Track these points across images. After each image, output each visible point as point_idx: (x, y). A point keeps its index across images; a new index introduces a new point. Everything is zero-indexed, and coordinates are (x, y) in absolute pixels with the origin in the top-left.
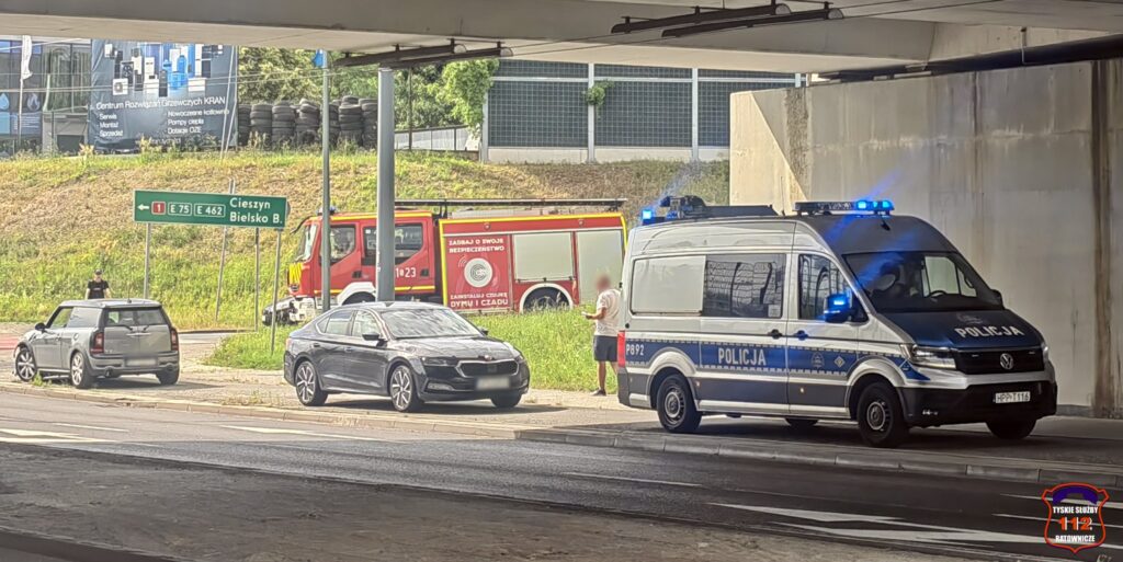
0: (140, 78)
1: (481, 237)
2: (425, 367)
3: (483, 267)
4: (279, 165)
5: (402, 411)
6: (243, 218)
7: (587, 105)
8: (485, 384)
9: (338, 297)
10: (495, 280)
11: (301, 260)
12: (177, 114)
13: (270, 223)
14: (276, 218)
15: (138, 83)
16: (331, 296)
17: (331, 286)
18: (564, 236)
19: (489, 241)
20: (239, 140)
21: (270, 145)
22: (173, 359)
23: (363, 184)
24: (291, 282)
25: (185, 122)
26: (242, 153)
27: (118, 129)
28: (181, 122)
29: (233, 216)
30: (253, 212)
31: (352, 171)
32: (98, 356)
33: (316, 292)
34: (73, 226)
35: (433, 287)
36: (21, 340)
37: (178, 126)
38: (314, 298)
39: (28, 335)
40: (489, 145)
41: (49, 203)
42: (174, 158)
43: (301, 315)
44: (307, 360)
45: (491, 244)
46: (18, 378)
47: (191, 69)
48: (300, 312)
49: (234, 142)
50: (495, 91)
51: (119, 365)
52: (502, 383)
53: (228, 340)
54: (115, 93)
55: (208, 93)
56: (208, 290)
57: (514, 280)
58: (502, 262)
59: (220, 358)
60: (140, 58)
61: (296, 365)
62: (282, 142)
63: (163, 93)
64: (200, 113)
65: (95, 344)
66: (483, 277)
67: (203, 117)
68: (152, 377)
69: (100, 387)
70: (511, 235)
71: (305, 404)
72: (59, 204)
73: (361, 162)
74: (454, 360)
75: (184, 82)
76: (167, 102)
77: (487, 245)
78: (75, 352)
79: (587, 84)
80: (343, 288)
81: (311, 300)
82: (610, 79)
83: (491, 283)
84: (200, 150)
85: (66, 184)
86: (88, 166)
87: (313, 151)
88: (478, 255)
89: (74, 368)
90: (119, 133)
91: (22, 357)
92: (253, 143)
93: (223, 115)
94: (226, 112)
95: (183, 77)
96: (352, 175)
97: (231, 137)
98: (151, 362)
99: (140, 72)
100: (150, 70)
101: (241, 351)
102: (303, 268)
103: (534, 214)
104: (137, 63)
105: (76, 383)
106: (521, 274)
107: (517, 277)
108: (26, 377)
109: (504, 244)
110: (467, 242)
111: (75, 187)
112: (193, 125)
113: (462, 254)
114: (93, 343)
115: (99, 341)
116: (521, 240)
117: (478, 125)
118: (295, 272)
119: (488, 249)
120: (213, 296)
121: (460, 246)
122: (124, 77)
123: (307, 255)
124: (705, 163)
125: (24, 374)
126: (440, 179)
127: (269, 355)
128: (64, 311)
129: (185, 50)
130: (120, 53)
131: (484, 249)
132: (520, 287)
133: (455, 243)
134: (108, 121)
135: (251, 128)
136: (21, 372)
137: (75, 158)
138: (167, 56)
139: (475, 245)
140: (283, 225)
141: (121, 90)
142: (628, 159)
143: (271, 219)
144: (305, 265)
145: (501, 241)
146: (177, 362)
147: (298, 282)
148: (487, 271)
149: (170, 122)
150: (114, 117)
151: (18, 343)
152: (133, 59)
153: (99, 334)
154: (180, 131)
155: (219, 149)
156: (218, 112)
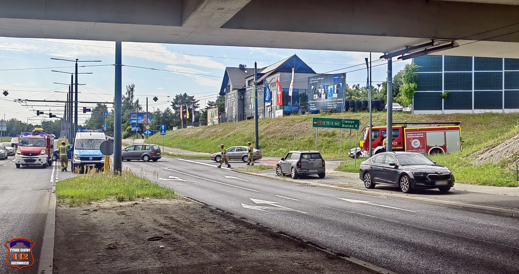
0: (321, 94)
1: (417, 133)
2: (414, 176)
3: (417, 142)
4: (357, 116)
5: (405, 193)
6: (346, 126)
7: (442, 98)
8: (439, 183)
9: (374, 150)
10: (421, 146)
11: (363, 140)
12: (330, 103)
13: (354, 128)
14: (356, 126)
15: (320, 96)
16: (372, 150)
17: (372, 148)
18: (442, 133)
19: (419, 134)
20: (346, 110)
21: (354, 111)
22: (323, 170)
23: (379, 120)
24: (360, 146)
25: (332, 105)
26: (346, 113)
27: (315, 107)
28: (331, 105)
29: (343, 125)
30: (349, 124)
31: (376, 117)
32: (299, 169)
33: (367, 149)
34: (303, 132)
35: (402, 148)
36: (278, 163)
37: (330, 107)
38: (367, 151)
39: (280, 162)
40: (414, 109)
41: (297, 126)
42: (329, 114)
43: (363, 156)
44: (368, 172)
45: (419, 135)
46: (277, 175)
47: (334, 92)
48: (363, 155)
49: (344, 110)
50: (416, 95)
51: (306, 172)
52: (444, 183)
53: (342, 163)
54: (314, 98)
55: (338, 97)
56: (338, 149)
57: (426, 146)
58: (423, 140)
59: (339, 169)
60: (320, 89)
61: (364, 173)
62: (357, 110)
63: (326, 98)
64: (336, 103)
65: (299, 165)
66: (417, 145)
67: (337, 104)
68: (317, 176)
69: (300, 179)
70: (426, 132)
71: (367, 188)
72: (300, 127)
73: (378, 115)
74: (426, 174)
75: (332, 95)
76: (328, 100)
77: (418, 135)
78: (292, 167)
79: (442, 92)
80: (375, 148)
81: (366, 151)
82: (448, 91)
83: (419, 147)
84: (336, 112)
85: (301, 122)
86: (307, 117)
87: (365, 112)
88: (416, 138)
89: (292, 172)
90: (315, 109)
91: (278, 168)
92: (350, 110)
93: (342, 103)
94: (342, 102)
95: (331, 94)
96: (376, 118)
97: (344, 109)
98: (316, 171)
99: (320, 93)
100: (323, 92)
101: (346, 167)
102: (364, 142)
103: (432, 127)
104: (320, 90)
105: (293, 177)
106: (429, 144)
107: (428, 145)
108: (279, 175)
109: (424, 135)
110: (412, 135)
111: (304, 122)
112: (334, 106)
113: (411, 138)
114: (298, 164)
115: (300, 164)
116: (428, 134)
117: (411, 104)
118: (362, 143)
119: (419, 137)
120: (338, 150)
121: (410, 136)
122: (316, 94)
123: (365, 139)
124: (476, 114)
125: (279, 173)
126: (401, 119)
127: (354, 168)
128: (290, 154)
129: (332, 87)
130: (316, 88)
131: (417, 137)
132: (428, 148)
133: (409, 135)
134: (312, 105)
135: (349, 107)
136: (278, 173)
137: (304, 115)
138: (327, 88)
139: (415, 135)
140: (358, 128)
141: (316, 98)
142: (454, 113)
143: (354, 126)
144: (365, 141)
145: (423, 134)
146: (324, 171)
147: (362, 146)
148: (418, 143)
149: (328, 105)
150: (314, 104)
151: (277, 164)
152: (319, 89)
153: (300, 162)
154: (331, 108)
155: (341, 112)
156: (341, 103)
